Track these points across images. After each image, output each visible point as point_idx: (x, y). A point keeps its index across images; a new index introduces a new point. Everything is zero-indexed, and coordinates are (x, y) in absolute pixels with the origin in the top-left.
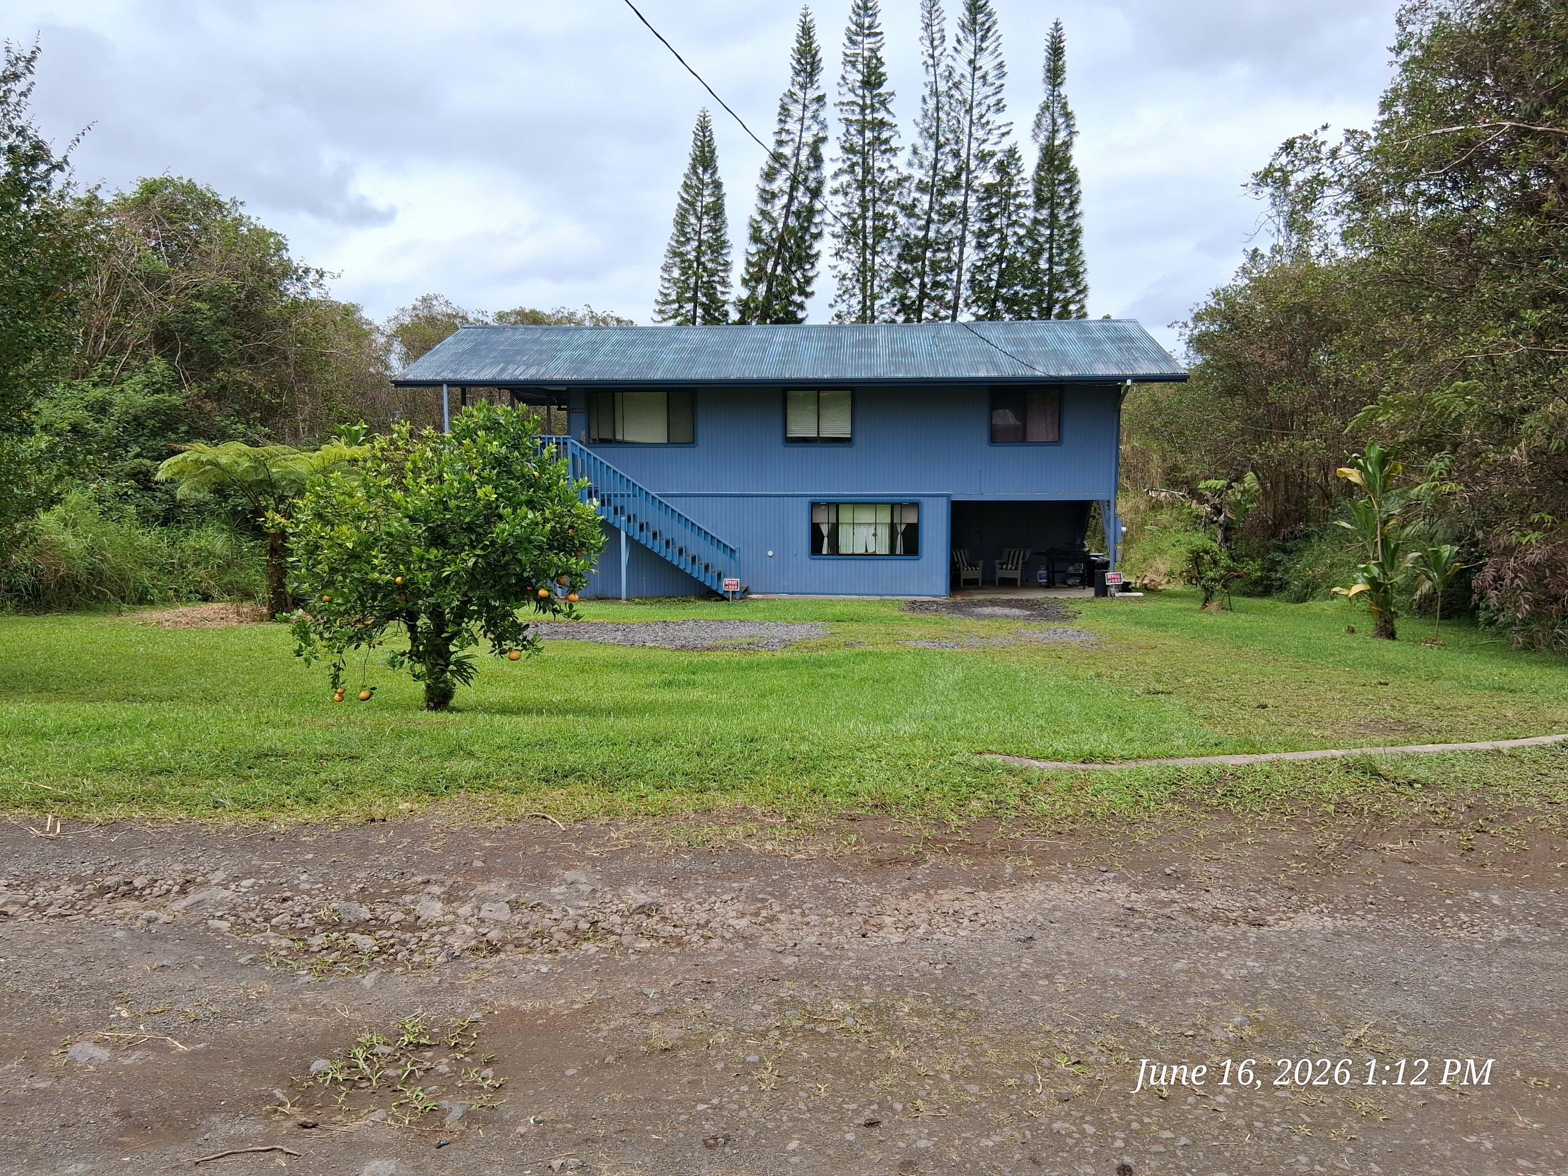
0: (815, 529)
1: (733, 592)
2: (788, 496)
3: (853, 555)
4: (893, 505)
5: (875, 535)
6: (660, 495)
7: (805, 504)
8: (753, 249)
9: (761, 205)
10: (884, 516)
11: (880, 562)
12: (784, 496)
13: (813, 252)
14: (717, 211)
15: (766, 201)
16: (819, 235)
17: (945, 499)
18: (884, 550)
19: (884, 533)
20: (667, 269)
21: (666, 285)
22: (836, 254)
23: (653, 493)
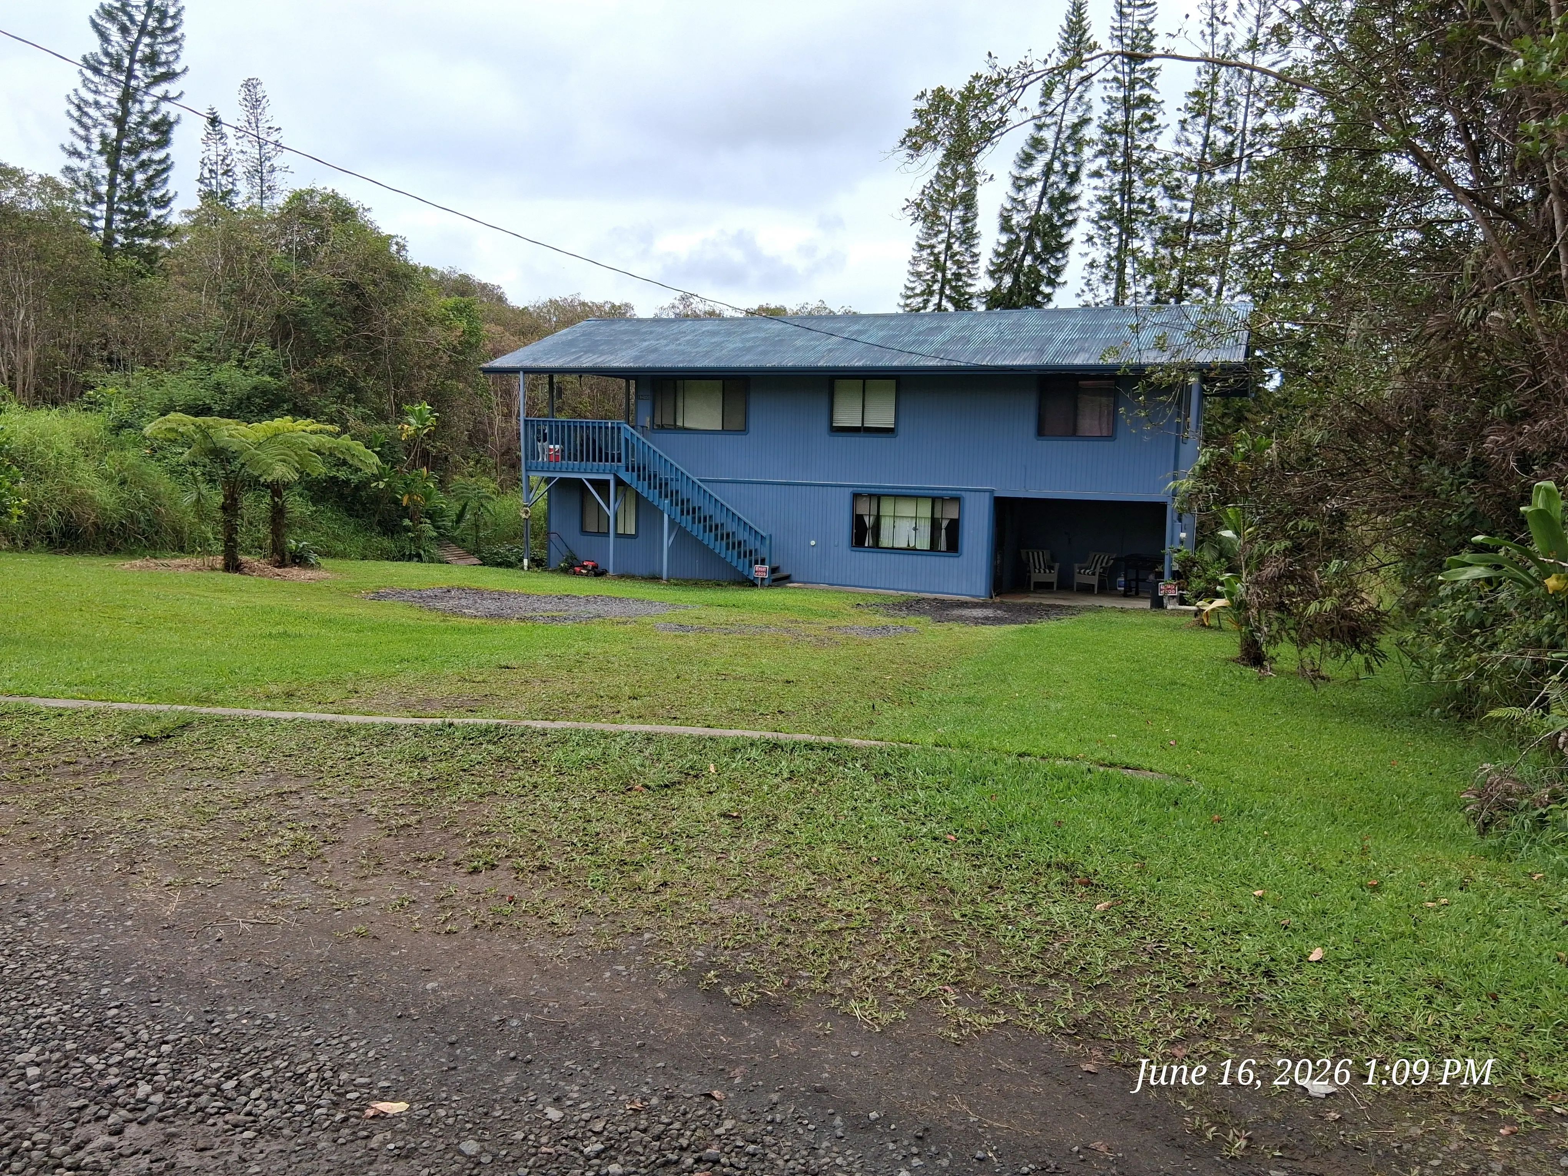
0: (858, 521)
1: (763, 579)
2: (831, 486)
3: (893, 548)
4: (934, 500)
5: (915, 529)
6: (701, 481)
7: (847, 494)
8: (1004, 238)
9: (1013, 194)
10: (925, 510)
11: (920, 557)
12: (827, 485)
13: (1064, 240)
14: (968, 201)
15: (1019, 189)
16: (1073, 222)
17: (987, 494)
18: (924, 543)
19: (925, 528)
20: (915, 261)
21: (912, 279)
22: (1088, 241)
23: (695, 479)
